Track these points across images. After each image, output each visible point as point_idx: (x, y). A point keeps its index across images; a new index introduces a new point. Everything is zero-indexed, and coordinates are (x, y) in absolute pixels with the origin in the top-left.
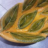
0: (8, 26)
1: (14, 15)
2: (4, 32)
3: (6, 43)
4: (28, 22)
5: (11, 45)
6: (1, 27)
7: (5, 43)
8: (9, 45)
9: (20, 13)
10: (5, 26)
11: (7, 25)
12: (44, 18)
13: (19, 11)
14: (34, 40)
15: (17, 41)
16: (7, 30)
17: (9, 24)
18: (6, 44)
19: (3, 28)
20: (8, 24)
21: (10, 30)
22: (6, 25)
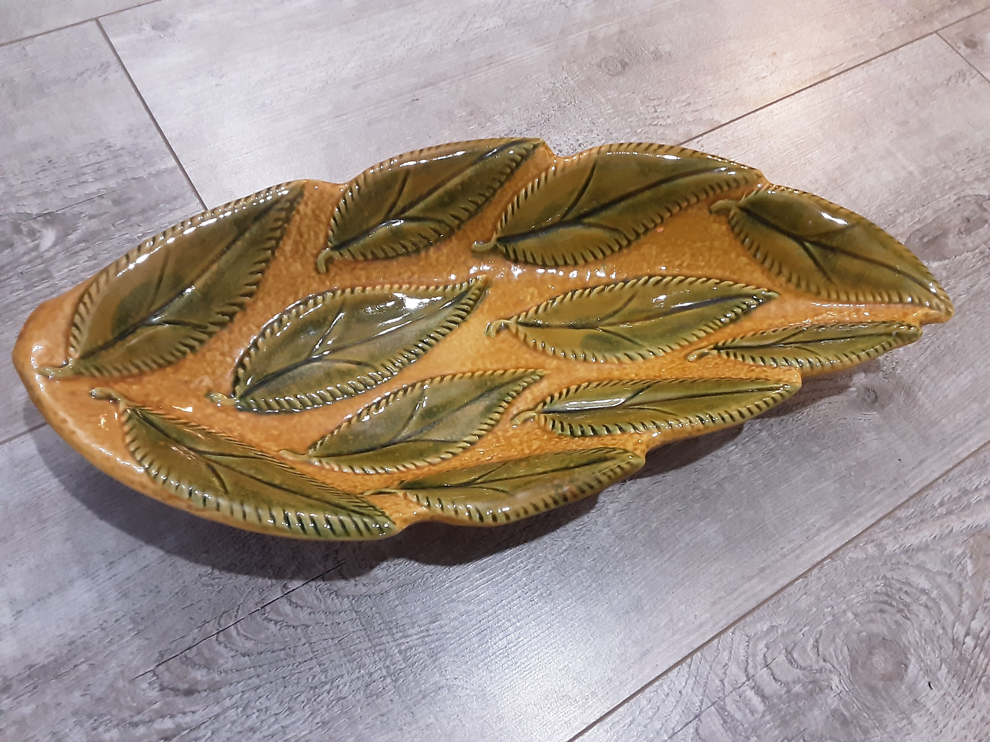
0: (132, 350)
1: (220, 274)
2: (83, 387)
3: (84, 501)
4: (349, 374)
5: (120, 526)
6: (68, 344)
7: (75, 495)
8: (103, 524)
9: (297, 267)
10: (107, 346)
11: (133, 341)
12: (515, 380)
13: (288, 246)
14: (291, 515)
15: (145, 480)
16: (116, 382)
17: (151, 339)
18: (78, 504)
19: (87, 355)
20: (145, 332)
21: (135, 389)
22: (123, 336)
